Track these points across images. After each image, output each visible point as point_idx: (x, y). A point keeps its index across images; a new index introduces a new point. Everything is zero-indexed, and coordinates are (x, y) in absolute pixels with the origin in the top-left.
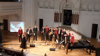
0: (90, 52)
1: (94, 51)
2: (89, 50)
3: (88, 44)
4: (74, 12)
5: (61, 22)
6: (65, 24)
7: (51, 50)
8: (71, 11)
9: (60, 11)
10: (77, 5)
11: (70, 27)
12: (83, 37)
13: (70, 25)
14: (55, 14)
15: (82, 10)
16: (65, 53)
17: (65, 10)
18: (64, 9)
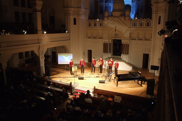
0: (142, 83)
1: (146, 83)
2: (140, 82)
3: (139, 75)
4: (123, 42)
5: (110, 52)
6: (114, 54)
7: (101, 82)
8: (121, 40)
9: (109, 41)
10: (127, 35)
11: (120, 57)
12: (134, 67)
13: (120, 55)
14: (104, 44)
15: (132, 39)
16: (115, 86)
17: (114, 40)
18: (113, 38)
